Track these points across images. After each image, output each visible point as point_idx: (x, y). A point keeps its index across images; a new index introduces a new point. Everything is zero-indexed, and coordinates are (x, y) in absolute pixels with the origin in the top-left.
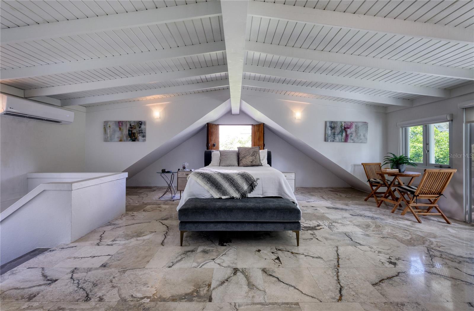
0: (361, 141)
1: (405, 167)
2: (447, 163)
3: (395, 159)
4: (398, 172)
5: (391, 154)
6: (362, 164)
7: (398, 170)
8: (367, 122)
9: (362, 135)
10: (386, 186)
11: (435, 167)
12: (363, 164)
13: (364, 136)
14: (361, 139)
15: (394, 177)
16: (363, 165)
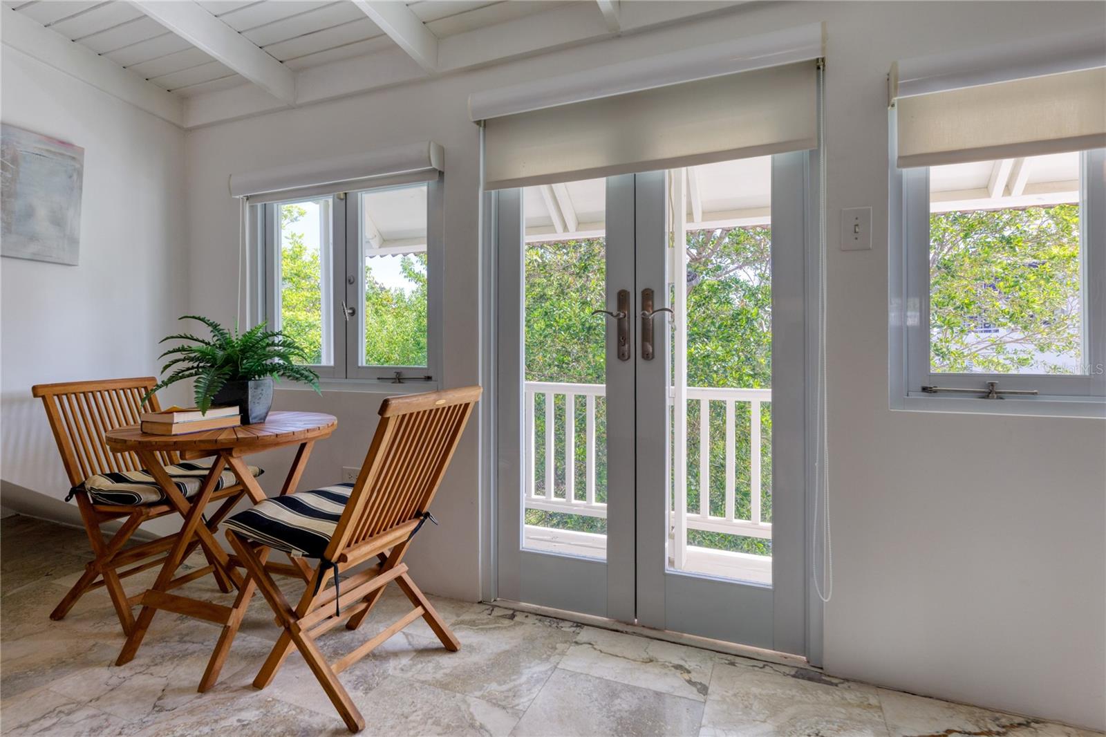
0: (32, 248)
1: (270, 392)
2: (420, 361)
3: (221, 347)
4: (237, 421)
5: (202, 320)
6: (34, 388)
7: (235, 410)
8: (77, 142)
9: (42, 213)
10: (173, 508)
11: (379, 379)
12: (41, 392)
13: (58, 221)
14: (33, 238)
15: (214, 457)
16: (43, 397)
